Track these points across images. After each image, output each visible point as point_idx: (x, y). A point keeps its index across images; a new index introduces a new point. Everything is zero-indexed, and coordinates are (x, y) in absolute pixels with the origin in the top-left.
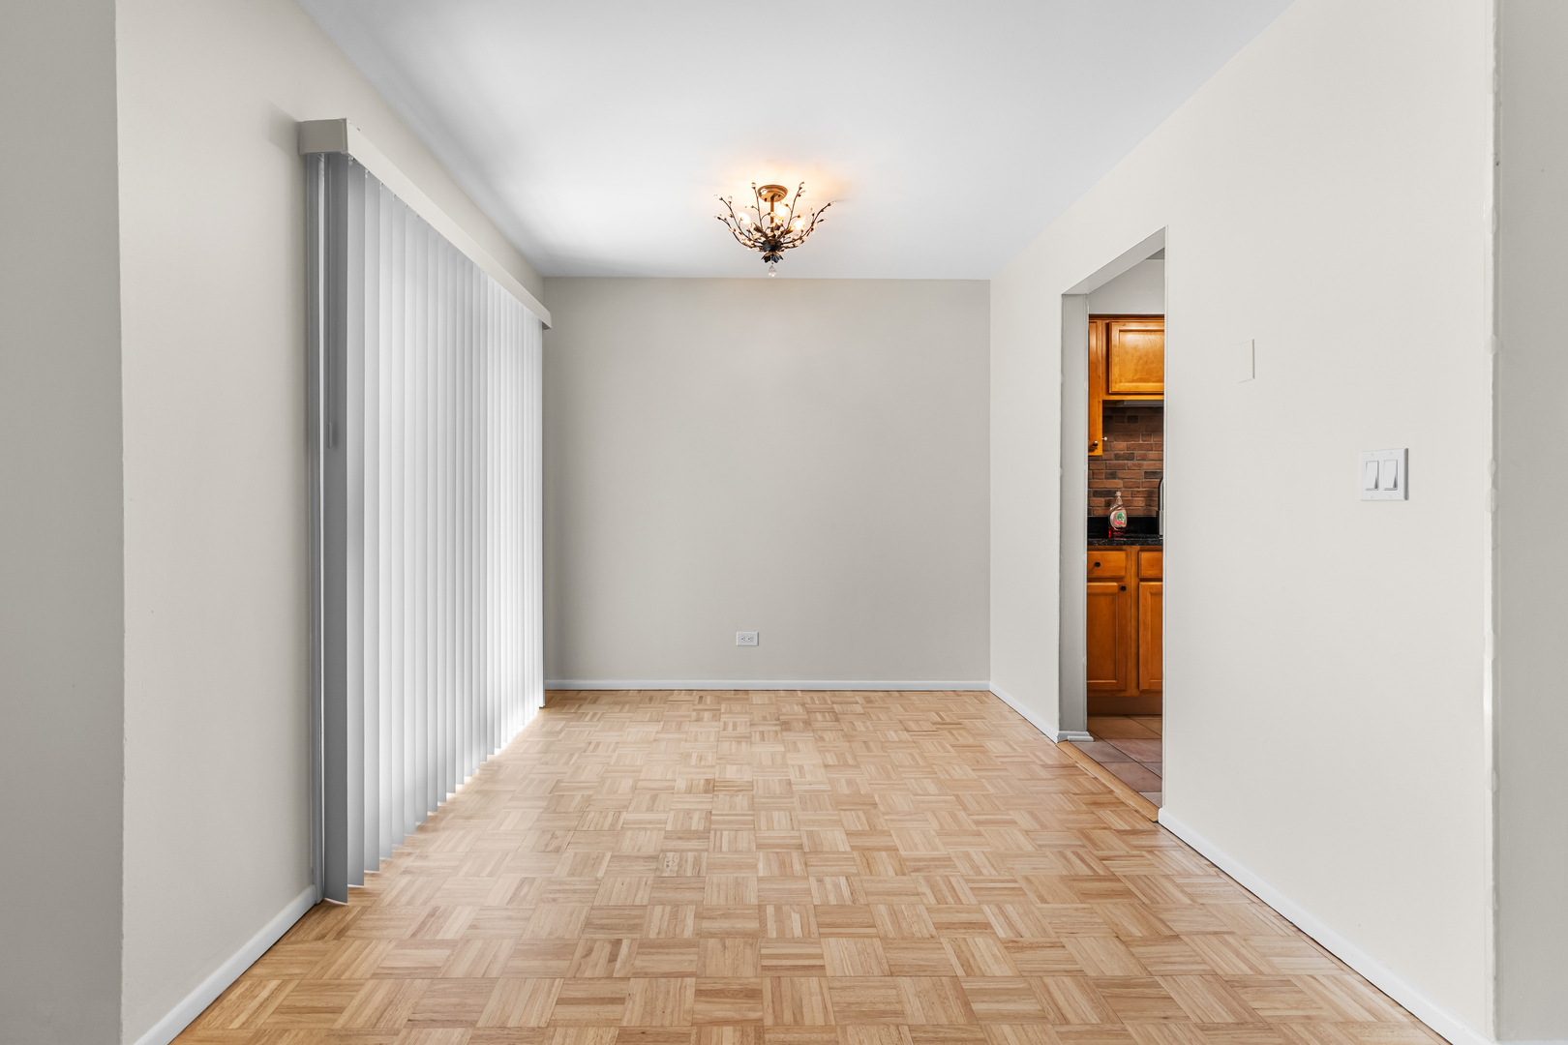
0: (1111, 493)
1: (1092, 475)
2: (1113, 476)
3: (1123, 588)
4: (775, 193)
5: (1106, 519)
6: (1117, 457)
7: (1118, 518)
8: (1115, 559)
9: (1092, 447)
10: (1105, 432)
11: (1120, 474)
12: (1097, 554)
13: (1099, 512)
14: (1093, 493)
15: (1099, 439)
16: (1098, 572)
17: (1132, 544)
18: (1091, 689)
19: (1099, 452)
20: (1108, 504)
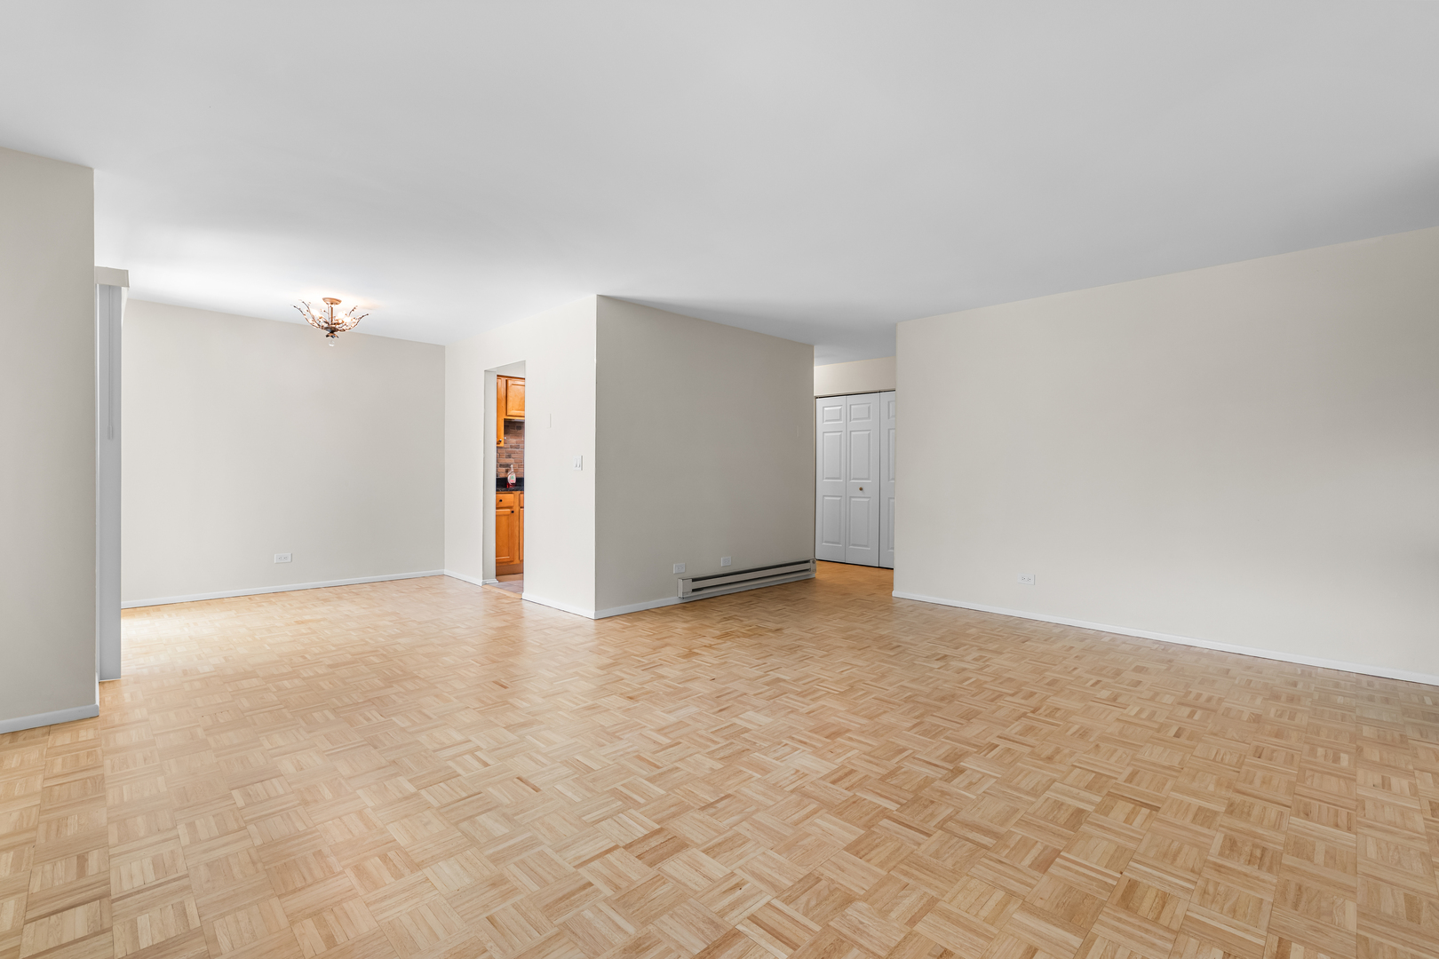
0: (508, 466)
1: (499, 456)
2: (509, 456)
3: (513, 512)
4: (334, 302)
5: (506, 479)
6: (511, 447)
7: (512, 479)
8: (509, 498)
9: (499, 442)
10: (506, 433)
11: (513, 456)
12: (501, 496)
13: (502, 475)
14: (500, 465)
15: (502, 438)
16: (501, 505)
17: (517, 490)
18: (497, 562)
19: (502, 445)
20: (507, 471)
